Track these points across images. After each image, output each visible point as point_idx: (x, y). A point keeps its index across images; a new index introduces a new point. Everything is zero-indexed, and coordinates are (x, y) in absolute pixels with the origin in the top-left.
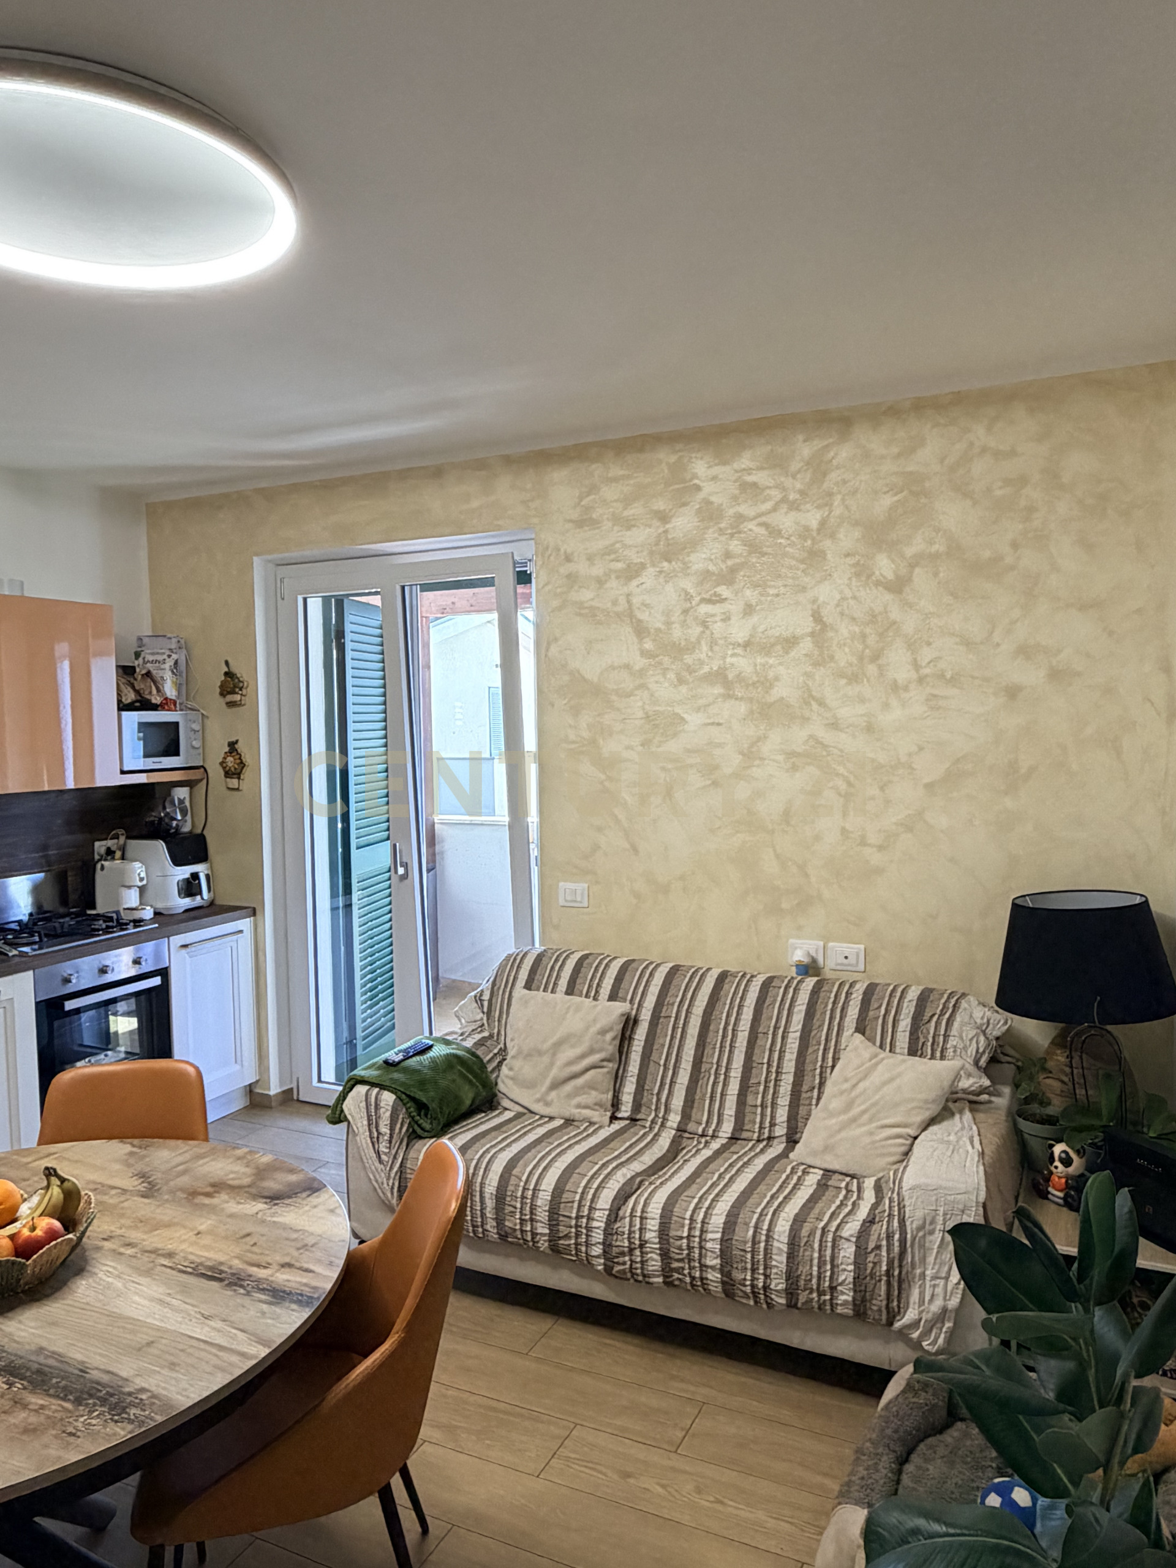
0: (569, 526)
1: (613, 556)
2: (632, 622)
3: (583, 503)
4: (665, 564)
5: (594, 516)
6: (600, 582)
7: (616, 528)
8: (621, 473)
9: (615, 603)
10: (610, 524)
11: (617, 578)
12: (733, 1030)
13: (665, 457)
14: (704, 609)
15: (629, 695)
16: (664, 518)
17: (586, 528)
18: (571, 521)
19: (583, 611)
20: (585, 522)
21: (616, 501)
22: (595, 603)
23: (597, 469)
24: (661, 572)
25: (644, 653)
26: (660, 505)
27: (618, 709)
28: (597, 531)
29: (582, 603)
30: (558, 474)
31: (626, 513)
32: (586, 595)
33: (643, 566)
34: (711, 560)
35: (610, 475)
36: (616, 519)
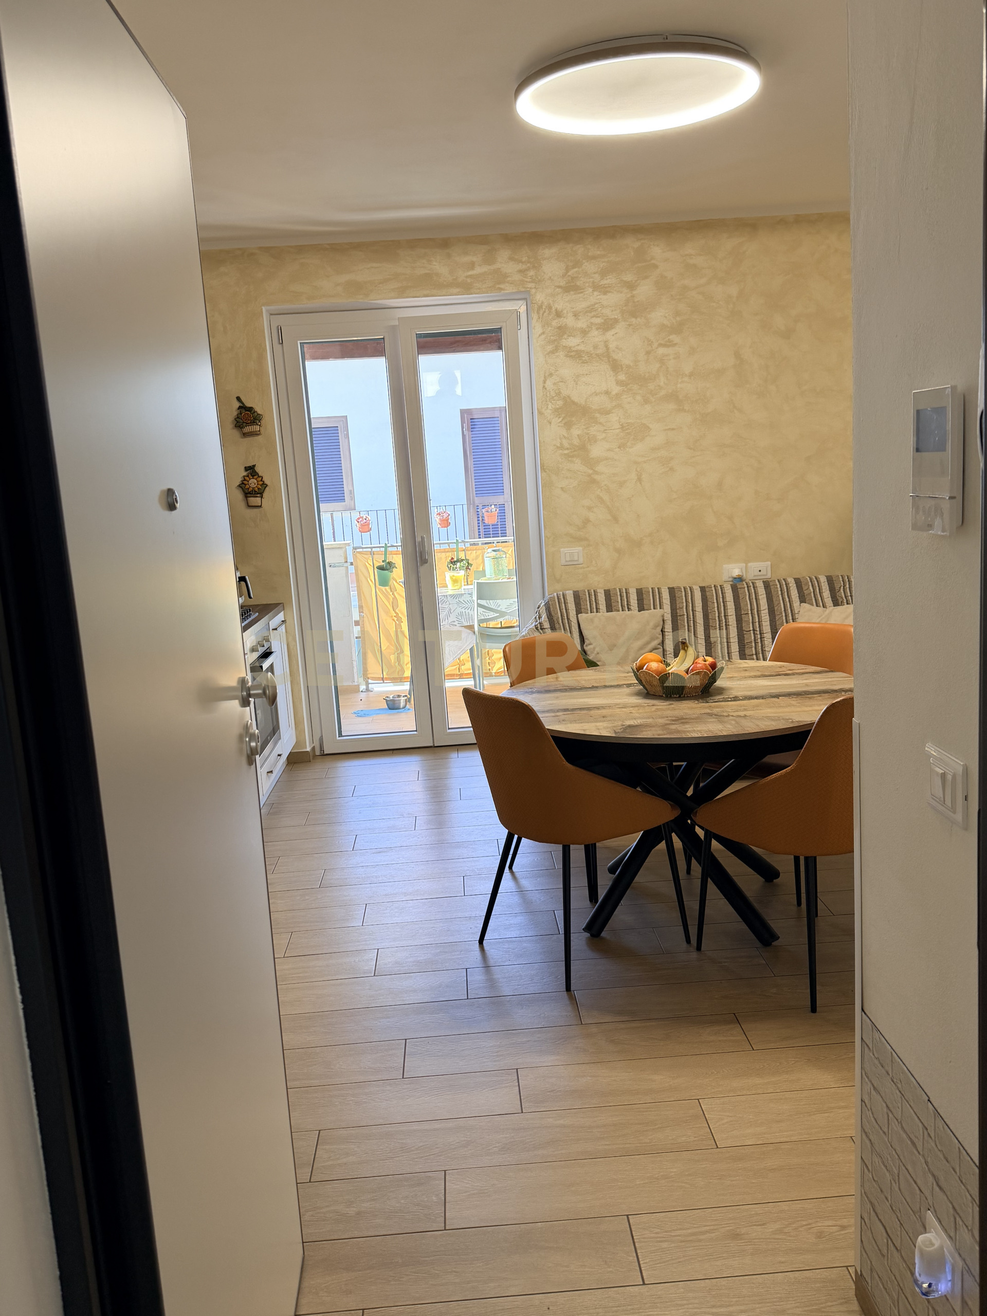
0: (558, 290)
1: (593, 314)
2: (609, 361)
3: (569, 274)
4: (633, 320)
5: (578, 283)
6: (584, 332)
7: (596, 293)
8: (599, 253)
9: (595, 347)
10: (591, 290)
11: (597, 329)
12: (725, 616)
13: (631, 243)
14: (661, 351)
15: (608, 412)
16: (631, 286)
17: (572, 293)
18: (559, 287)
19: (572, 354)
20: (571, 287)
21: (595, 273)
22: (581, 347)
23: (580, 249)
24: (630, 325)
25: (619, 383)
26: (629, 277)
27: (600, 423)
28: (581, 295)
29: (570, 348)
30: (547, 252)
31: (603, 282)
32: (572, 342)
33: (616, 321)
34: (666, 317)
35: (590, 254)
36: (596, 287)
